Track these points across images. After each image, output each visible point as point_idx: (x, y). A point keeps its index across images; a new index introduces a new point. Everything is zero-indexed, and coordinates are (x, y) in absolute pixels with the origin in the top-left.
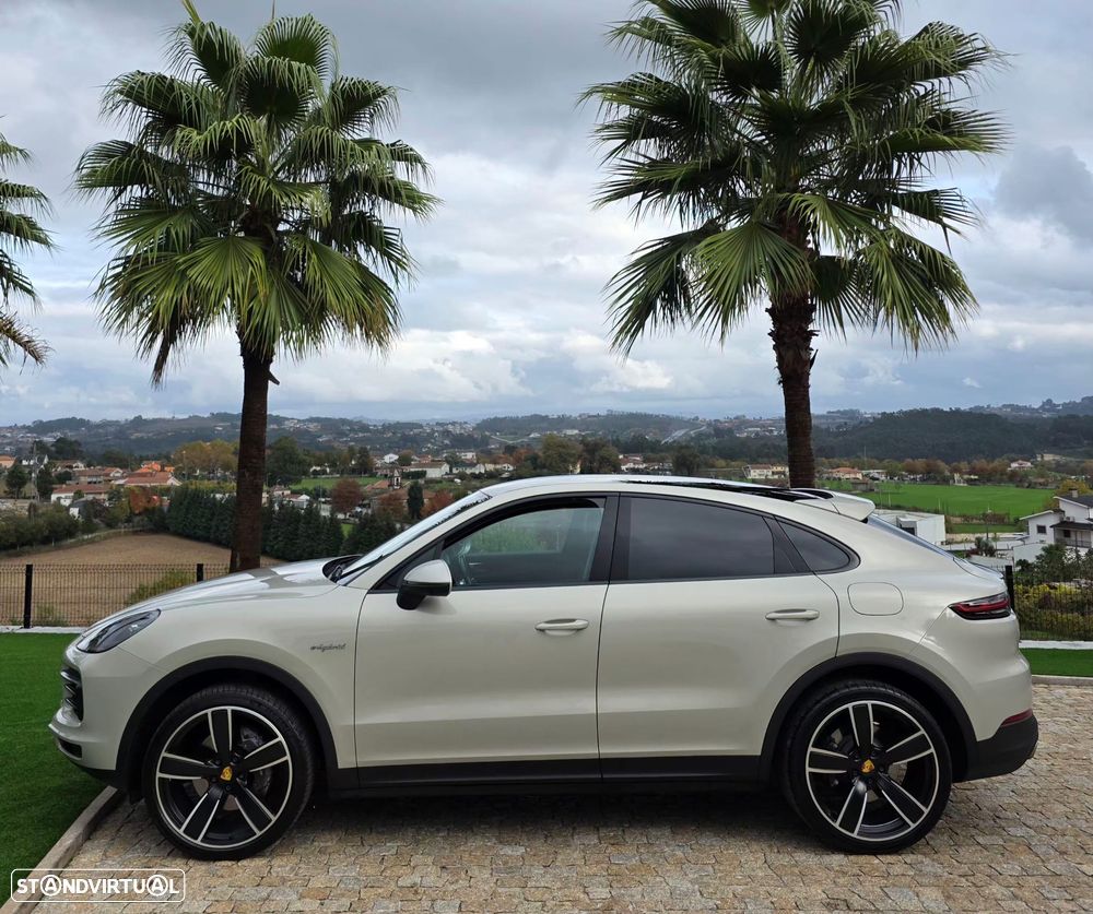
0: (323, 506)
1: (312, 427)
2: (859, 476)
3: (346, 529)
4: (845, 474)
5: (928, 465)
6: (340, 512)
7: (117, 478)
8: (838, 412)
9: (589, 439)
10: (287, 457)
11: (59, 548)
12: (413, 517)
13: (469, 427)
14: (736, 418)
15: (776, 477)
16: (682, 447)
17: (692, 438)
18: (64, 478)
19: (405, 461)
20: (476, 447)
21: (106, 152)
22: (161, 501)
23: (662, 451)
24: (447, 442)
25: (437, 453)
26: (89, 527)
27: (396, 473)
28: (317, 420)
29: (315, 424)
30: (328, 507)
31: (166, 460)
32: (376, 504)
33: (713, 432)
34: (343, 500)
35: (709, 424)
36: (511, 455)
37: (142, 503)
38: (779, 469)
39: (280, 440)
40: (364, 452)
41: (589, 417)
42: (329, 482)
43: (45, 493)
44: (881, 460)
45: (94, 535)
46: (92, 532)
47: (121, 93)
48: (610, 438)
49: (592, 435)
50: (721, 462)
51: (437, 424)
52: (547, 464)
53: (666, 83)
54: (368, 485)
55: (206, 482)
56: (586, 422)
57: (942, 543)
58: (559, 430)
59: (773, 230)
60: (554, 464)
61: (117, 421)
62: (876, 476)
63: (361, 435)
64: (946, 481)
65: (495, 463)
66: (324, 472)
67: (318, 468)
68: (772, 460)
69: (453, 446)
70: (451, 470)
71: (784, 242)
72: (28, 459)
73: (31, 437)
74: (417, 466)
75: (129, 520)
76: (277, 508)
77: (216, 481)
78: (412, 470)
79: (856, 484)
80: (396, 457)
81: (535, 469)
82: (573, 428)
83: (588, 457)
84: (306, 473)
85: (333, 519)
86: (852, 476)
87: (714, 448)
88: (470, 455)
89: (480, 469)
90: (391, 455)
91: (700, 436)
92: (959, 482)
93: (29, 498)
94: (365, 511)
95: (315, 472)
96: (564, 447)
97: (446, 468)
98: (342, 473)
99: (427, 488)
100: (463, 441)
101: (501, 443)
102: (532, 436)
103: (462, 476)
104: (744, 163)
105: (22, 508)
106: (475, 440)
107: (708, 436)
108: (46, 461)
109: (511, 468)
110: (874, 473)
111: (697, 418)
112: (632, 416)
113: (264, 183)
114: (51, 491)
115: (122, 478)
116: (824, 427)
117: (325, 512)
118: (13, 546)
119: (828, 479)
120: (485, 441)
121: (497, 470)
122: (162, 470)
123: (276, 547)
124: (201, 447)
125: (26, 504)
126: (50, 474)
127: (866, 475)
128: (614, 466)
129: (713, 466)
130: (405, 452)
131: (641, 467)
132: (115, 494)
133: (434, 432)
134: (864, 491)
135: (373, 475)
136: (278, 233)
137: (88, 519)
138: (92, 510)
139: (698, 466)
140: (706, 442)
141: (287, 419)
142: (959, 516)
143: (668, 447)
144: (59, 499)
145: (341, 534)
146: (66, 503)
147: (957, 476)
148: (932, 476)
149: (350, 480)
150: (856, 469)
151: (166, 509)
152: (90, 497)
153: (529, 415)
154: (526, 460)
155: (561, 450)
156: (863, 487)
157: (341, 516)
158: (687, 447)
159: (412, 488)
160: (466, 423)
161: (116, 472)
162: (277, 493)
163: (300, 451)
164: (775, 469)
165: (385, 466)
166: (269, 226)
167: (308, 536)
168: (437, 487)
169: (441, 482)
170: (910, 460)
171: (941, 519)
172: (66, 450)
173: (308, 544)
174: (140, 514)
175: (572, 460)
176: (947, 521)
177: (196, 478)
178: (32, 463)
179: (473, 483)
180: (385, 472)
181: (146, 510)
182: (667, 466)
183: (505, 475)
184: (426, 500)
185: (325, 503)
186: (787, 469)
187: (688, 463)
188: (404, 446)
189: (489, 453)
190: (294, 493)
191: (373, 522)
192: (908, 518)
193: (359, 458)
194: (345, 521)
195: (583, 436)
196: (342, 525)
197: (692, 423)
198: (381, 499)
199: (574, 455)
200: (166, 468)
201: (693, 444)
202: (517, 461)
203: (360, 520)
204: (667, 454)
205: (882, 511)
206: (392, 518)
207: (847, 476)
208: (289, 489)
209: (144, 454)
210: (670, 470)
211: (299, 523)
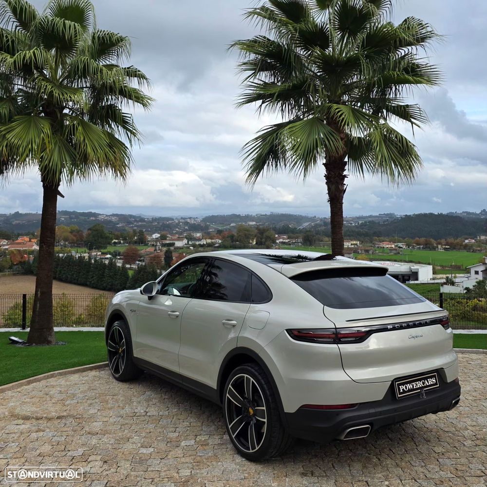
0: (118, 261)
1: (114, 219)
2: (393, 246)
3: (130, 273)
4: (387, 245)
5: (426, 241)
6: (128, 264)
7: (4, 245)
8: (384, 214)
9: (261, 227)
10: (99, 235)
12: (166, 267)
13: (199, 220)
15: (353, 246)
16: (307, 231)
17: (312, 227)
19: (163, 237)
20: (202, 230)
22: (29, 257)
23: (297, 233)
24: (186, 228)
25: (181, 233)
27: (158, 244)
28: (117, 215)
29: (115, 217)
30: (121, 261)
31: (32, 235)
32: (147, 260)
33: (323, 224)
34: (130, 257)
35: (321, 220)
36: (220, 235)
37: (18, 259)
38: (354, 242)
39: (96, 226)
40: (141, 233)
41: (261, 215)
42: (122, 248)
44: (405, 238)
48: (271, 226)
49: (262, 225)
50: (327, 239)
51: (182, 218)
52: (239, 239)
54: (143, 250)
56: (259, 218)
57: (431, 279)
58: (246, 222)
60: (242, 240)
61: (5, 215)
62: (401, 246)
63: (140, 223)
64: (434, 249)
65: (212, 239)
66: (120, 243)
67: (117, 241)
68: (352, 238)
69: (190, 230)
70: (188, 242)
74: (170, 240)
75: (10, 268)
76: (93, 262)
77: (60, 247)
78: (167, 242)
79: (391, 250)
80: (159, 235)
81: (232, 242)
82: (253, 221)
83: (259, 235)
84: (110, 244)
85: (123, 267)
86: (390, 246)
87: (323, 232)
88: (198, 235)
89: (204, 242)
90: (156, 234)
91: (316, 225)
92: (440, 249)
94: (141, 263)
95: (115, 243)
96: (247, 231)
97: (185, 241)
98: (129, 243)
99: (175, 252)
100: (195, 227)
101: (215, 229)
102: (231, 225)
103: (194, 246)
106: (201, 227)
107: (321, 226)
109: (220, 242)
110: (400, 245)
111: (315, 217)
112: (283, 215)
115: (7, 245)
116: (377, 222)
117: (119, 263)
119: (378, 247)
120: (207, 227)
121: (212, 243)
122: (30, 241)
123: (92, 282)
127: (396, 246)
128: (272, 241)
129: (322, 241)
130: (164, 233)
131: (286, 241)
133: (179, 222)
134: (395, 254)
135: (146, 245)
139: (315, 241)
140: (319, 229)
141: (101, 215)
142: (440, 266)
143: (300, 231)
145: (128, 275)
147: (439, 246)
148: (428, 246)
149: (134, 247)
150: (392, 243)
151: (31, 261)
153: (230, 214)
154: (228, 237)
155: (246, 232)
156: (395, 252)
157: (128, 266)
158: (310, 231)
159: (167, 252)
160: (197, 218)
161: (4, 242)
162: (94, 254)
163: (106, 232)
164: (352, 242)
165: (153, 240)
167: (110, 277)
168: (181, 251)
169: (183, 248)
170: (418, 238)
171: (432, 266)
174: (17, 264)
175: (252, 237)
176: (434, 269)
179: (200, 249)
180: (152, 243)
181: (20, 262)
182: (299, 241)
183: (217, 245)
184: (174, 258)
185: (119, 259)
186: (358, 243)
187: (310, 239)
188: (164, 230)
189: (209, 233)
190: (103, 254)
191: (146, 269)
192: (415, 267)
193: (139, 235)
194: (131, 269)
195: (258, 225)
196: (128, 270)
197: (313, 219)
198: (150, 257)
199: (252, 235)
200: (32, 240)
201: (313, 230)
202: (223, 238)
203: (138, 267)
204: (300, 235)
205: (403, 263)
206: (156, 267)
207: (387, 246)
208: (100, 251)
209: (20, 232)
210: (301, 243)
211: (104, 269)
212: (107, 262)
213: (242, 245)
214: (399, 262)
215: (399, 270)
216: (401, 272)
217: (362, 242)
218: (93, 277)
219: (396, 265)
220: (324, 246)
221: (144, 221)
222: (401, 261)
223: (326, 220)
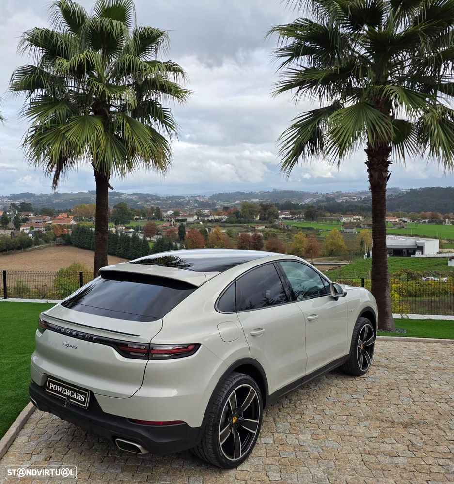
0: (140, 234)
1: (134, 198)
2: (397, 220)
3: (151, 245)
5: (433, 215)
6: (148, 237)
7: (48, 221)
9: (264, 203)
10: (123, 212)
11: (25, 251)
12: (181, 240)
13: (207, 198)
14: (337, 192)
15: (355, 221)
16: (309, 207)
17: (314, 202)
18: (25, 220)
19: (176, 214)
20: (210, 207)
21: (24, 71)
22: (68, 231)
23: (299, 209)
24: (196, 205)
25: (191, 210)
26: (37, 243)
27: (173, 220)
28: (136, 194)
29: (136, 196)
30: (142, 234)
31: (69, 212)
32: (164, 233)
33: (325, 200)
34: (149, 231)
35: (323, 196)
36: (226, 211)
37: (60, 232)
38: (357, 217)
39: (120, 204)
40: (158, 210)
41: (264, 192)
42: (143, 223)
43: (17, 227)
44: (409, 212)
45: (40, 246)
46: (39, 245)
47: (28, 40)
48: (274, 203)
49: (265, 201)
50: (328, 214)
51: (192, 196)
52: (244, 215)
53: (315, 23)
54: (160, 225)
55: (88, 223)
56: (262, 195)
57: (437, 253)
58: (249, 199)
59: (373, 106)
60: (247, 216)
61: (47, 195)
62: (406, 220)
63: (156, 201)
64: (441, 223)
65: (219, 215)
66: (140, 219)
67: (138, 217)
68: (354, 212)
69: (199, 207)
70: (198, 218)
71: (378, 113)
72: (9, 212)
73: (10, 202)
74: (182, 216)
75: (54, 240)
76: (119, 235)
77: (92, 222)
78: (180, 218)
79: (395, 224)
80: (173, 212)
81: (237, 218)
82: (256, 198)
83: (263, 212)
84: (132, 219)
85: (145, 240)
86: (394, 220)
87: (325, 207)
88: (207, 211)
89: (211, 218)
90: (170, 211)
91: (318, 201)
92: (448, 223)
93: (10, 229)
94: (159, 237)
95: (136, 219)
96: (252, 207)
97: (196, 217)
98: (148, 219)
99: (187, 226)
100: (204, 205)
101: (221, 206)
102: (236, 202)
103: (203, 221)
104: (358, 70)
105: (8, 233)
106: (209, 204)
107: (322, 201)
108: (17, 212)
109: (226, 217)
110: (405, 219)
111: (317, 193)
112: (285, 192)
113: (101, 87)
114: (20, 226)
115: (51, 220)
117: (141, 237)
118: (5, 250)
120: (214, 204)
121: (220, 218)
122: (68, 217)
123: (120, 252)
124: (84, 206)
125: (10, 232)
126: (19, 219)
127: (400, 220)
128: (276, 216)
129: (324, 216)
130: (177, 209)
131: (289, 216)
132: (48, 228)
133: (190, 200)
134: (399, 228)
135: (162, 220)
136: (110, 112)
137: (37, 239)
138: (38, 235)
139: (317, 216)
140: (321, 204)
141: (123, 194)
142: (447, 240)
143: (303, 207)
144: (23, 229)
145: (149, 247)
146: (27, 231)
147: (447, 220)
148: (434, 220)
149: (152, 223)
150: (396, 217)
151: (70, 234)
152: (37, 229)
153: (235, 192)
154: (234, 213)
155: (250, 209)
156: (399, 226)
157: (148, 239)
158: (312, 207)
159: (180, 227)
160: (205, 196)
161: (48, 218)
162: (119, 228)
163: (129, 208)
164: (355, 217)
165: (167, 216)
166: (105, 109)
167: (134, 248)
168: (192, 226)
169: (193, 224)
170: (423, 212)
171: (438, 241)
172: (25, 207)
173: (134, 251)
174: (59, 237)
175: (255, 213)
176: (440, 242)
177: (83, 221)
178: (11, 213)
179: (208, 224)
180: (168, 219)
181: (62, 235)
182: (301, 216)
183: (224, 221)
184: (187, 232)
185: (141, 233)
186: (361, 217)
187: (312, 214)
188: (176, 207)
189: (216, 210)
190: (127, 228)
191: (163, 242)
192: (420, 241)
193: (156, 212)
194: (150, 241)
195: (261, 202)
196: (149, 243)
197: (315, 195)
198: (166, 231)
199: (257, 211)
200: (70, 216)
201: (314, 205)
202: (229, 214)
203: (157, 241)
204: (302, 210)
205: (407, 238)
206: (172, 240)
207: (391, 221)
208: (125, 226)
209: (59, 210)
210: (303, 218)
211: (129, 241)
212: (131, 235)
213: (247, 220)
214: (403, 236)
215: (404, 244)
216: (405, 246)
217: (365, 217)
218: (120, 248)
219: (401, 239)
220: (326, 221)
221: (160, 199)
222: (405, 235)
223: (328, 196)
